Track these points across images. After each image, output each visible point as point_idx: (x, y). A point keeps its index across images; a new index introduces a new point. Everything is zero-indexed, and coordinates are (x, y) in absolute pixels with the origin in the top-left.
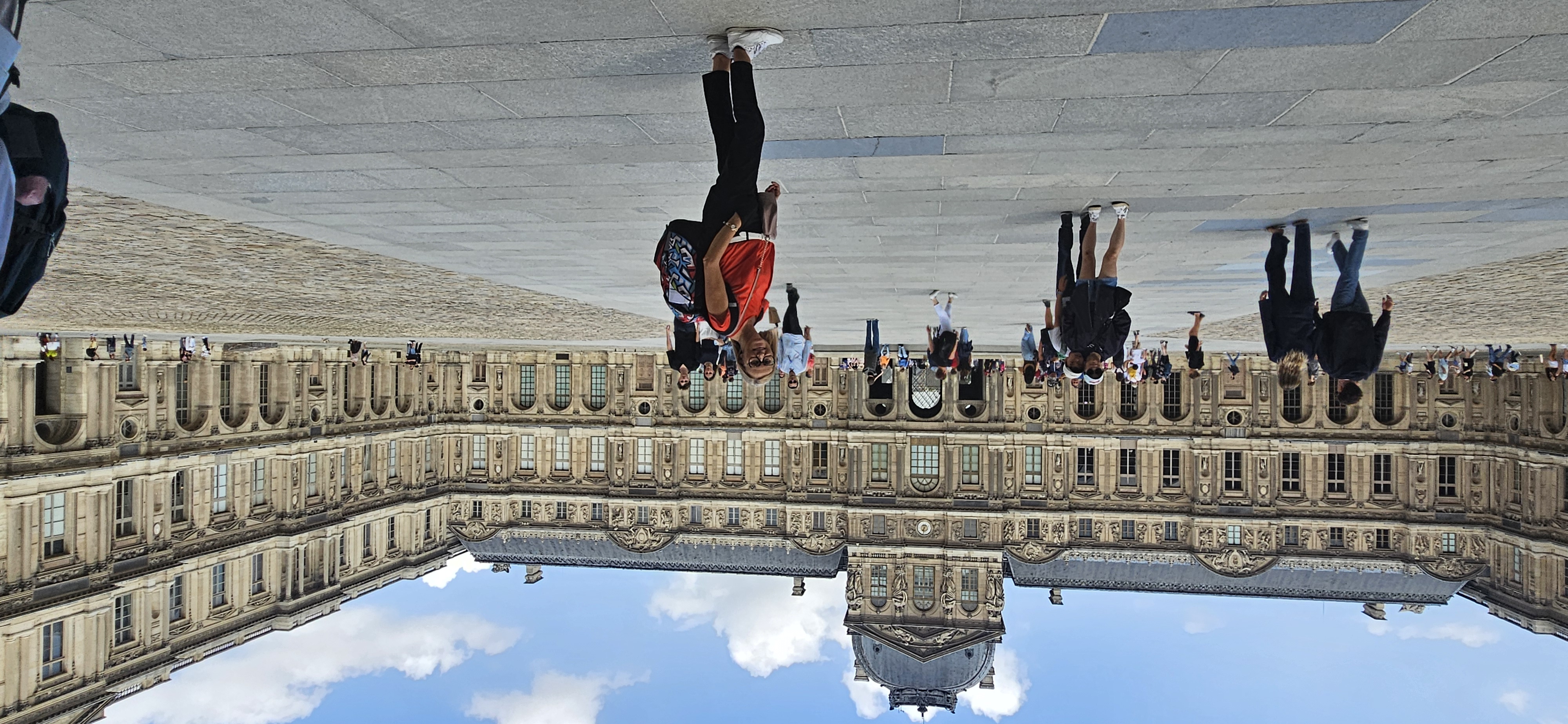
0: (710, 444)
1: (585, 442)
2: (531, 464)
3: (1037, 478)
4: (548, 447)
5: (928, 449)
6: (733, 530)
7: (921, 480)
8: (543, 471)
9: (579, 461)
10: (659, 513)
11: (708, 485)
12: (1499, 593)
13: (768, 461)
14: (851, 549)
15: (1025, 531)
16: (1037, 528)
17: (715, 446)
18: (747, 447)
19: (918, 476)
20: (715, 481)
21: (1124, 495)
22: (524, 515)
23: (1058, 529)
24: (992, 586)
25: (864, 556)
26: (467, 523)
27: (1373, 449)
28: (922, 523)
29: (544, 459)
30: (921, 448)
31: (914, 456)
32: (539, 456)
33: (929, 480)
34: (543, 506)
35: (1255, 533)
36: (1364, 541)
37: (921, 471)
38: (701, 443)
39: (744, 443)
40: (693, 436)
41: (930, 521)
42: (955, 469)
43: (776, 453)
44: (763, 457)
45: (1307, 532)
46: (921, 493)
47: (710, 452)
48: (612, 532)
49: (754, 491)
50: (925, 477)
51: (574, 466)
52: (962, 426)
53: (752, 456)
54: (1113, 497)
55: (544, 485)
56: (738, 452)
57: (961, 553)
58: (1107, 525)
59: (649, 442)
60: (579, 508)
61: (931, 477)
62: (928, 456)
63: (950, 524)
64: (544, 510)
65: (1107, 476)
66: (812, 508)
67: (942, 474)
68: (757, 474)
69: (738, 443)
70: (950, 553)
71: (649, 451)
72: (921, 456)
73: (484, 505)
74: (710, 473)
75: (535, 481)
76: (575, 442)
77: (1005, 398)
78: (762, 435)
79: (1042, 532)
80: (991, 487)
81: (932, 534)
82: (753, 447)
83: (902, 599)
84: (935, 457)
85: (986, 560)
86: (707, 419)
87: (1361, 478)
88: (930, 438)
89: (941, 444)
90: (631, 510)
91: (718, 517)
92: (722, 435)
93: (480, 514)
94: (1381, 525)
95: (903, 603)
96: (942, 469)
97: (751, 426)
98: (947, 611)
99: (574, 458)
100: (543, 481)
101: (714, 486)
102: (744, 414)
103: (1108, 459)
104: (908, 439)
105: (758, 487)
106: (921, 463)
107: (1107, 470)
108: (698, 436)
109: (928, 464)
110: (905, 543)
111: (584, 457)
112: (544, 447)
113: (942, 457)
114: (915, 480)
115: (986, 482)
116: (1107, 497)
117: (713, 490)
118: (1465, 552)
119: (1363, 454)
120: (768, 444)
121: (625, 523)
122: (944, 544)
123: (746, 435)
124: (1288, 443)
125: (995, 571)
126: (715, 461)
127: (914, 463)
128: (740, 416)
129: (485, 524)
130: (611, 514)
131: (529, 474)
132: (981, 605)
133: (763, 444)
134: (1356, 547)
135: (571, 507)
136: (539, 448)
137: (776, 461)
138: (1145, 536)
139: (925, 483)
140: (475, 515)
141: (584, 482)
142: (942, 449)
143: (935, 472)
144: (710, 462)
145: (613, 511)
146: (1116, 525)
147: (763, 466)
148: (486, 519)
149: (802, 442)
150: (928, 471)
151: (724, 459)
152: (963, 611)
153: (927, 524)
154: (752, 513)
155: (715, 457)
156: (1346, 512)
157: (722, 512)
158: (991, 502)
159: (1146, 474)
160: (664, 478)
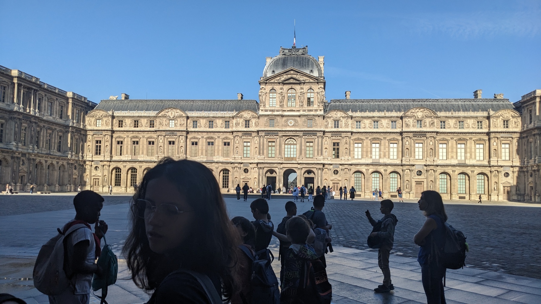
0: (387, 157)
1: (449, 157)
2: (477, 146)
3: (245, 144)
4: (468, 155)
5: (289, 156)
6: (376, 119)
7: (292, 143)
8: (471, 143)
9: (452, 149)
10: (411, 125)
11: (388, 138)
12: (83, 105)
13: (360, 150)
14: (322, 113)
15: (250, 123)
16: (246, 124)
17: (385, 156)
18: (370, 156)
19: (294, 144)
20: (385, 140)
21: (212, 138)
22: (481, 122)
23: (237, 124)
24: (263, 100)
25: (316, 110)
26: (511, 117)
27: (123, 158)
28: (292, 125)
29: (471, 149)
30: (292, 156)
31: (295, 153)
32: (473, 150)
33: (289, 143)
34: (471, 127)
35: (164, 125)
36: (127, 123)
37: (292, 146)
38: (391, 157)
39: (371, 157)
40: (396, 160)
41: (288, 126)
42: (278, 147)
43: (356, 153)
44: (362, 151)
45: (147, 126)
46: (292, 137)
47: (387, 153)
48: (435, 116)
49: (366, 136)
50: (291, 144)
51: (455, 146)
52: (275, 165)
53: (367, 152)
54: (216, 137)
55: (470, 137)
56: (374, 153)
57: (276, 113)
58: (219, 126)
59: (417, 157)
60: (452, 126)
61: (288, 144)
62: (289, 153)
63: (280, 125)
64: (471, 125)
65: (218, 146)
66: (340, 130)
67: (283, 145)
68: (365, 144)
69: (374, 157)
70: (280, 113)
71: (417, 153)
72: (292, 153)
73: (502, 126)
74: (387, 144)
75: (475, 138)
76: (455, 157)
77: (257, 177)
78: (363, 161)
79: (244, 123)
80: (263, 140)
81: (287, 120)
82: (367, 156)
83: (301, 93)
84: (286, 153)
85: (266, 111)
86: (388, 168)
87: (127, 147)
88: (288, 160)
89: (284, 158)
90: (425, 126)
91: (383, 124)
92: (382, 161)
93: (504, 121)
94: (121, 129)
95: (300, 91)
96: (283, 147)
97: (367, 165)
98: (282, 89)
99: (455, 150)
100: (471, 139)
101: (385, 138)
102: (371, 170)
103: (218, 152)
104: (297, 160)
105: (364, 138)
106: (292, 150)
107: (218, 148)
108: (393, 160)
109: (289, 150)
110: (299, 116)
111: (450, 150)
112: (471, 155)
113: (283, 153)
114: (295, 143)
115: (265, 142)
116: (219, 137)
117: (386, 136)
118: (94, 120)
119: (126, 156)
120: (360, 157)
121: (428, 120)
122: (283, 116)
123: (370, 161)
124: (152, 159)
125: (262, 106)
126: (385, 149)
127: (295, 150)
128: (373, 169)
129: (501, 117)
130: (435, 124)
131: (479, 141)
132: (268, 92)
133: (362, 157)
134: (130, 121)
135: (456, 127)
136: (473, 154)
137: (356, 150)
138: (204, 122)
139: (291, 142)
140: (507, 121)
141: (450, 139)
142: (283, 156)
143: (286, 146)
144: (387, 149)
145: (434, 125)
146: (216, 126)
147: (362, 147)
148: (501, 120)
149: (344, 158)
150: (289, 146)
151: (380, 150)
152: (276, 89)
153: (290, 125)
154: (367, 126)
155: (385, 151)
156: (133, 133)
157: (381, 126)
158: (263, 134)
159: (204, 147)
160: (409, 141)
